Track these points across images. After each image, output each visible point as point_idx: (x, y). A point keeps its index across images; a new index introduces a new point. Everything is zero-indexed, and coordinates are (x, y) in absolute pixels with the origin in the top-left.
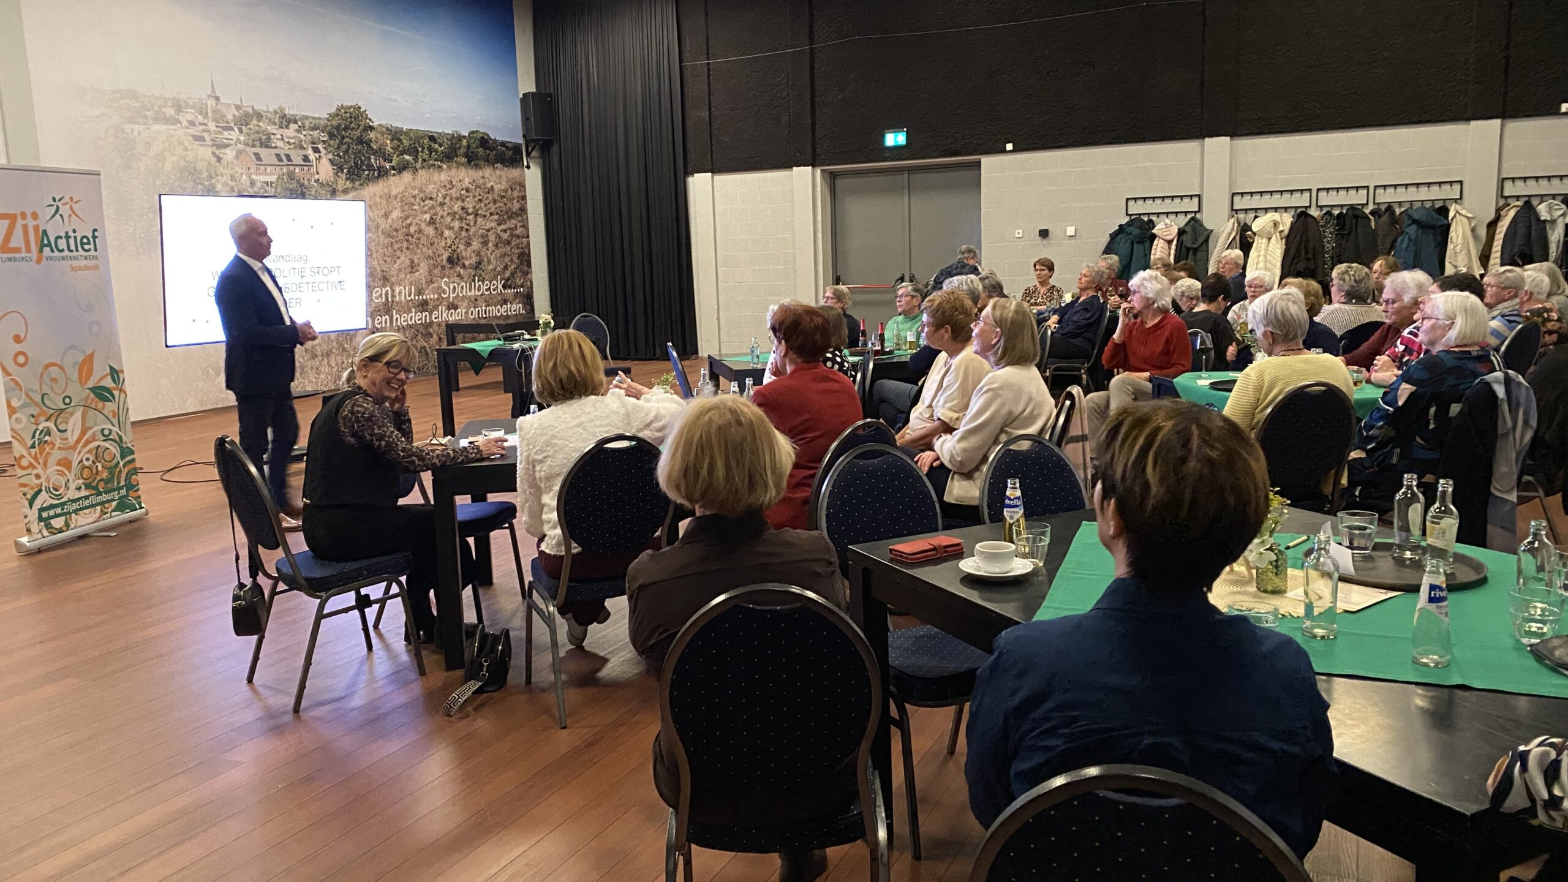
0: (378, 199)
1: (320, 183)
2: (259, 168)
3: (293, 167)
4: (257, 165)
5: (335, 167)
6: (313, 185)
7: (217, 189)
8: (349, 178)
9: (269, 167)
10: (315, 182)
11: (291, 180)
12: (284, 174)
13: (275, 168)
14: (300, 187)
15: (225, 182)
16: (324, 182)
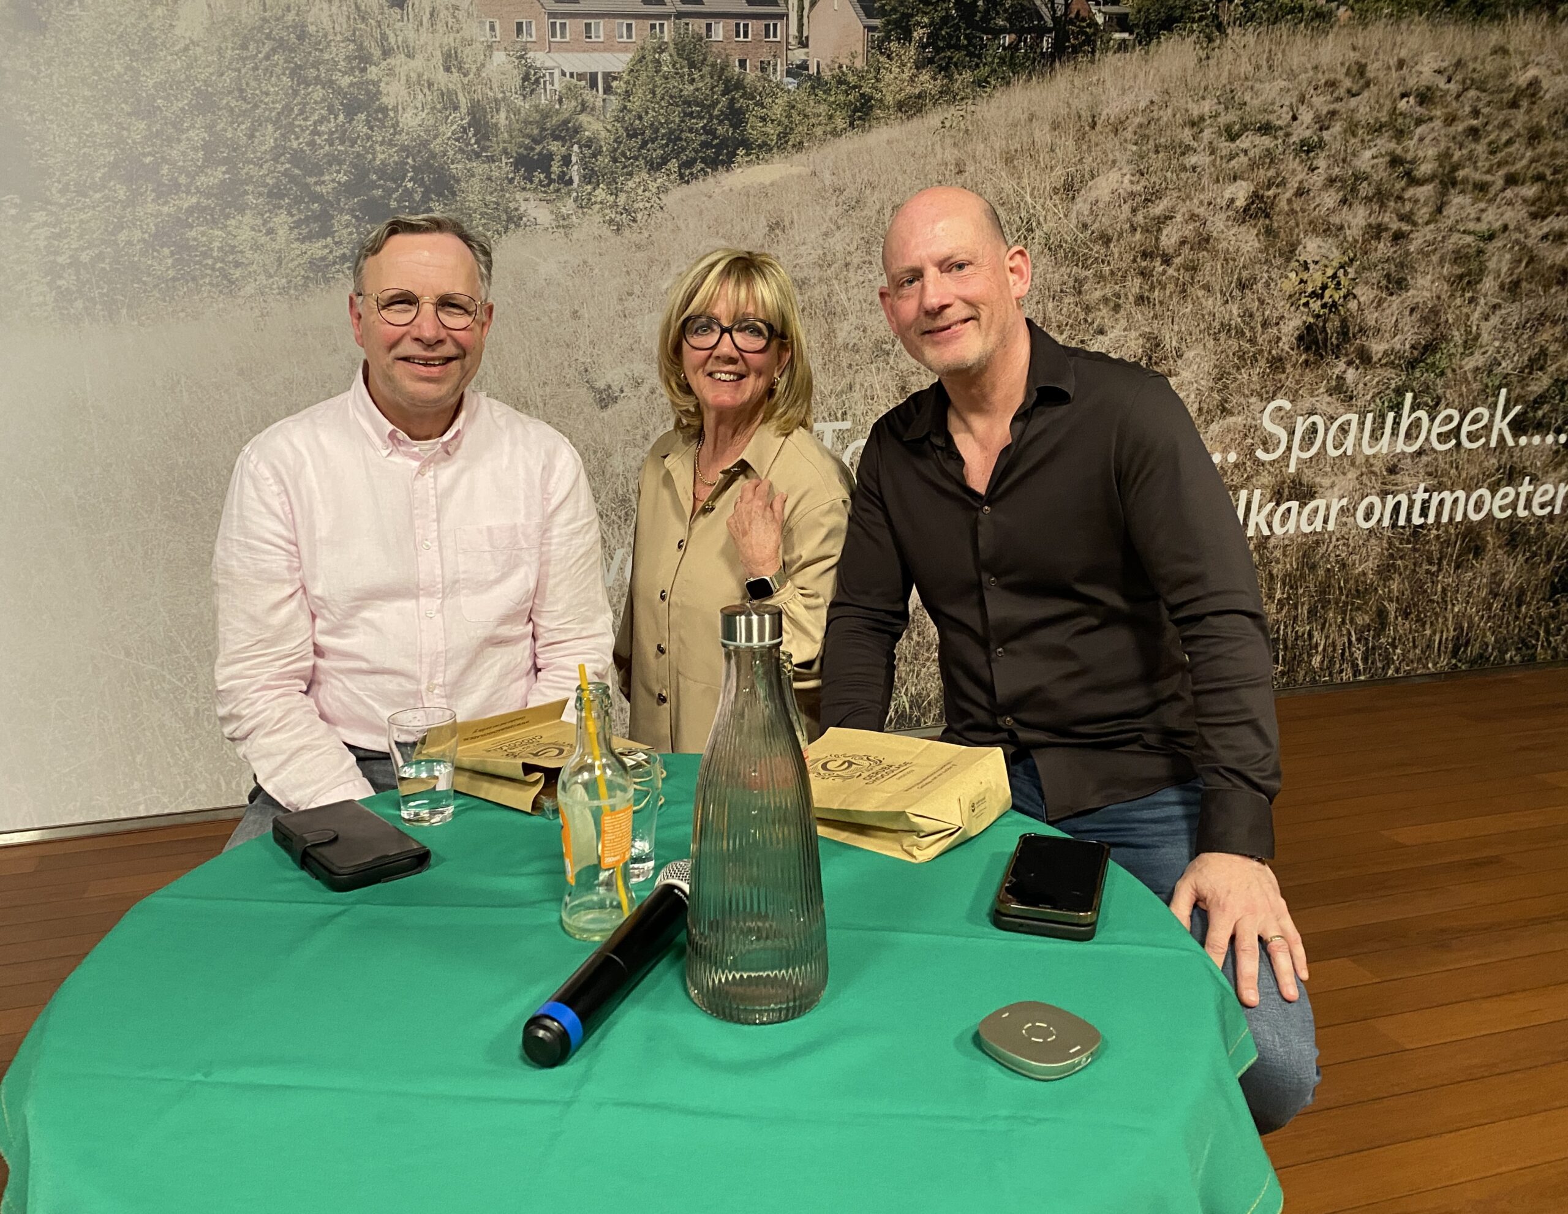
0: (1043, 135)
1: (810, 76)
2: (563, 25)
3: (703, 22)
4: (552, 15)
5: (877, 22)
6: (777, 86)
7: (385, 100)
8: (931, 61)
9: (602, 22)
10: (789, 73)
11: (692, 65)
12: (661, 48)
13: (629, 26)
14: (723, 95)
15: (420, 76)
16: (826, 75)
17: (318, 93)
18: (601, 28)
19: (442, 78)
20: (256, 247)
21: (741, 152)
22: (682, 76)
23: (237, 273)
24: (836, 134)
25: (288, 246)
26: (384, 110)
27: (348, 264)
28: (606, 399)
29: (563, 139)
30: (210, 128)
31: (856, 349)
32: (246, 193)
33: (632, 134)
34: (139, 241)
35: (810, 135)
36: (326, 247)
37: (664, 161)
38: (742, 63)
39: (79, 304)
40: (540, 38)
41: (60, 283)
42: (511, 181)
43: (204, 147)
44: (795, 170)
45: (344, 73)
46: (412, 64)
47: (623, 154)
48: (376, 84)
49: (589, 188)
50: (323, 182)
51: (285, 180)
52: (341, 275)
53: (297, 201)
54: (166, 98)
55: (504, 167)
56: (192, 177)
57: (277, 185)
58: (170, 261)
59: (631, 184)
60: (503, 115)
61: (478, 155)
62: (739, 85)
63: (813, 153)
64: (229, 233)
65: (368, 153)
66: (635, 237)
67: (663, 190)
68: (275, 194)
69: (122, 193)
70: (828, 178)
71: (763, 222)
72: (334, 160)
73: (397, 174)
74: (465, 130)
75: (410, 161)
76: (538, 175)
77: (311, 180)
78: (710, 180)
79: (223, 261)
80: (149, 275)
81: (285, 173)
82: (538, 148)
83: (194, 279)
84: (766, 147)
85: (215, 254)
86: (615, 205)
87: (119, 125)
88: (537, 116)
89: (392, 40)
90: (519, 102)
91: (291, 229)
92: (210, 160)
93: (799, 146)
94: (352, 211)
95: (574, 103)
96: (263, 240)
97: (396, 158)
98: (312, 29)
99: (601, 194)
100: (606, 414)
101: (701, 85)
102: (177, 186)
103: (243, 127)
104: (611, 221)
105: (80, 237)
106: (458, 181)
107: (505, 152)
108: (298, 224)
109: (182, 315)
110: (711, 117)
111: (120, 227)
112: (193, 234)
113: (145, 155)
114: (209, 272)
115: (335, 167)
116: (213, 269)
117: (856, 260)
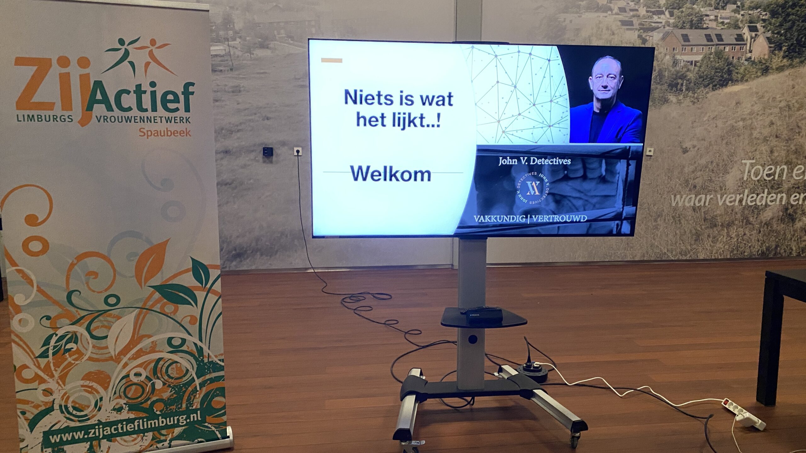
1: (751, 61)
2: (685, 48)
3: (723, 46)
4: (683, 45)
5: (772, 45)
6: (742, 63)
8: (787, 56)
9: (696, 47)
10: (746, 60)
11: (719, 59)
12: (711, 54)
13: (703, 48)
14: (727, 66)
16: (756, 61)
18: (695, 49)
21: (730, 82)
22: (716, 61)
24: (757, 77)
28: (685, 151)
29: (682, 79)
31: (758, 139)
33: (700, 77)
35: (750, 77)
37: (709, 84)
38: (733, 58)
40: (679, 51)
42: (667, 90)
44: (745, 87)
47: (697, 83)
49: (687, 92)
55: (666, 86)
59: (699, 91)
60: (667, 72)
61: (659, 83)
62: (731, 64)
63: (750, 82)
66: (699, 106)
67: (707, 93)
70: (754, 90)
71: (734, 102)
76: (674, 89)
78: (721, 90)
82: (675, 81)
84: (737, 81)
86: (694, 97)
88: (675, 73)
90: (671, 69)
93: (747, 81)
95: (686, 69)
99: (690, 94)
100: (685, 155)
101: (721, 64)
104: (692, 101)
107: (666, 82)
110: (723, 73)
117: (760, 113)
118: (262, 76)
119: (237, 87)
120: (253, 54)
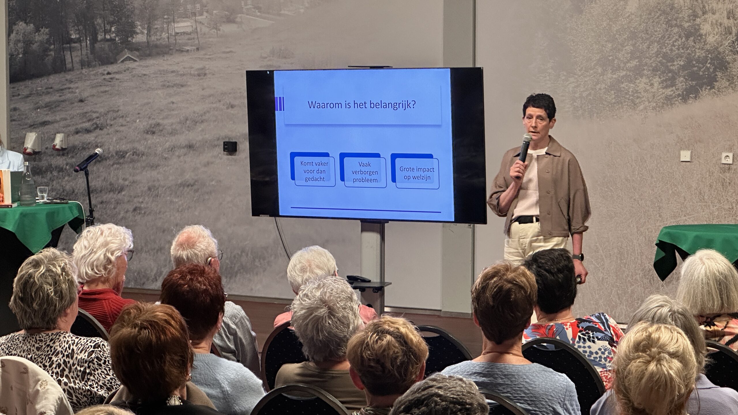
7: (702, 31)
15: (717, 21)
17: (676, 30)
19: (726, 22)
20: (646, 91)
23: (638, 101)
25: (658, 90)
26: (701, 35)
27: (680, 98)
30: (634, 45)
32: (644, 70)
34: (604, 88)
36: (672, 91)
39: (580, 112)
41: (575, 104)
43: (631, 53)
45: (687, 22)
46: (714, 17)
48: (699, 25)
50: (674, 65)
51: (659, 64)
52: (677, 102)
53: (663, 72)
54: (620, 35)
56: (625, 63)
57: (656, 67)
58: (613, 96)
64: (636, 85)
65: (693, 53)
68: (655, 70)
69: (600, 70)
72: (680, 56)
73: (703, 61)
74: (733, 42)
75: (710, 56)
77: (669, 64)
79: (633, 96)
80: (606, 101)
81: (660, 62)
83: (622, 103)
85: (630, 93)
87: (603, 46)
89: (707, 8)
91: (660, 83)
92: (632, 58)
94: (684, 77)
96: (648, 88)
97: (704, 55)
98: (676, 5)
102: (619, 67)
103: (646, 44)
105: (584, 87)
106: (729, 63)
108: (662, 82)
109: (616, 117)
111: (597, 84)
112: (623, 86)
113: (609, 56)
114: (627, 100)
115: (679, 59)
116: (629, 99)
118: (228, 55)
119: (203, 69)
120: (219, 30)
